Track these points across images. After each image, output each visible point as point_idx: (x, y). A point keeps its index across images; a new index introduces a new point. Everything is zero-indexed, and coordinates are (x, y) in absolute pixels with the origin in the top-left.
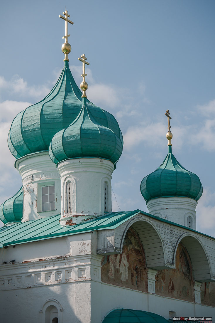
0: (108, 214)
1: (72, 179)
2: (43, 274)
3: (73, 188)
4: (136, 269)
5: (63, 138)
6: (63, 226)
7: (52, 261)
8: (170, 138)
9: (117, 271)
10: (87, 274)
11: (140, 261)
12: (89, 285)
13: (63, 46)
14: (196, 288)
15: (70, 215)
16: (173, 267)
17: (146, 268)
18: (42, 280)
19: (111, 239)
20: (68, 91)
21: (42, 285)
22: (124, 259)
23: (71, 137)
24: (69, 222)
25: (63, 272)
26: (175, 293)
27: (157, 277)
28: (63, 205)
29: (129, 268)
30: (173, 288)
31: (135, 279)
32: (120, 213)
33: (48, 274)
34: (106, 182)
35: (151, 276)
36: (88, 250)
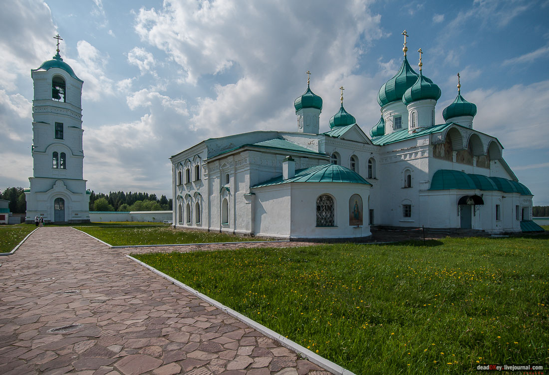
0: (433, 126)
1: (415, 111)
2: (403, 156)
3: (416, 115)
4: (448, 151)
5: (412, 91)
6: (410, 134)
7: (408, 150)
8: (459, 87)
9: (439, 152)
10: (426, 155)
11: (449, 147)
12: (427, 159)
13: (404, 49)
14: (474, 159)
15: (415, 128)
16: (467, 149)
17: (452, 150)
18: (403, 158)
19: (440, 137)
20: (407, 71)
21: (403, 161)
22: (443, 147)
23: (415, 90)
24: (414, 132)
25: (414, 154)
26: (464, 161)
27: (457, 154)
28: (410, 124)
29: (445, 151)
30: (463, 159)
31: (447, 155)
32: (440, 125)
33: (405, 156)
34: (433, 111)
35: (454, 154)
36: (427, 143)
